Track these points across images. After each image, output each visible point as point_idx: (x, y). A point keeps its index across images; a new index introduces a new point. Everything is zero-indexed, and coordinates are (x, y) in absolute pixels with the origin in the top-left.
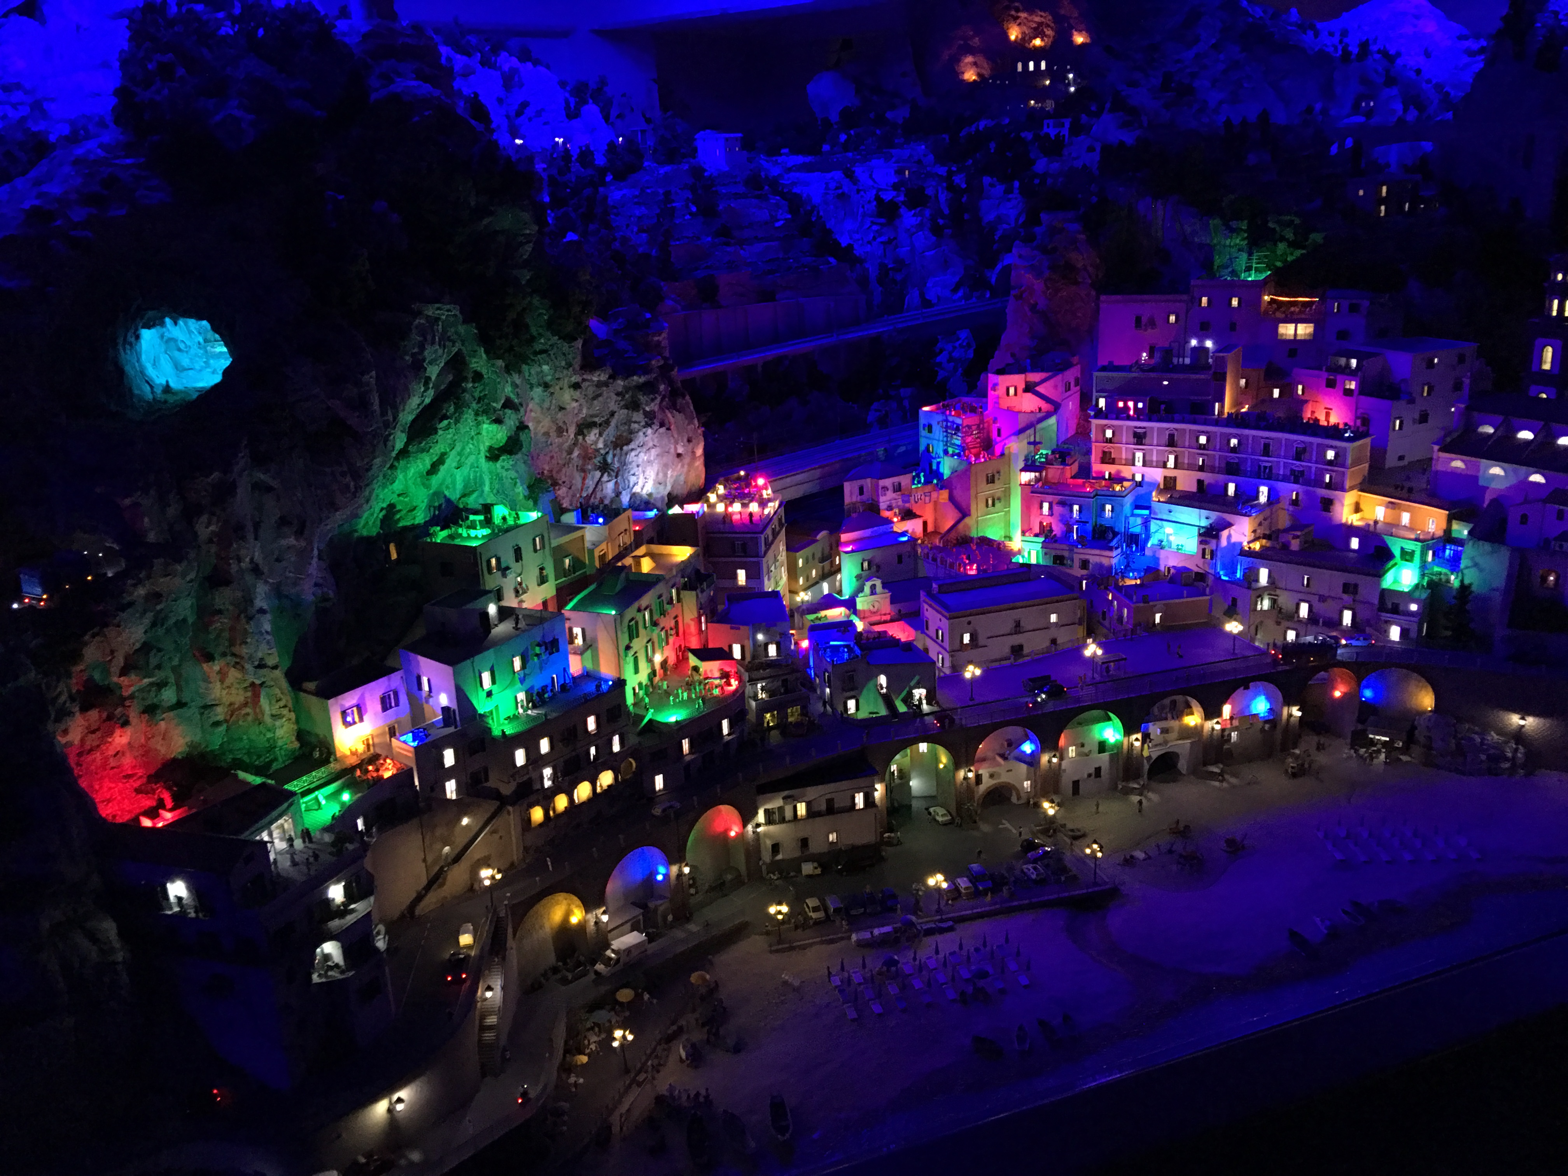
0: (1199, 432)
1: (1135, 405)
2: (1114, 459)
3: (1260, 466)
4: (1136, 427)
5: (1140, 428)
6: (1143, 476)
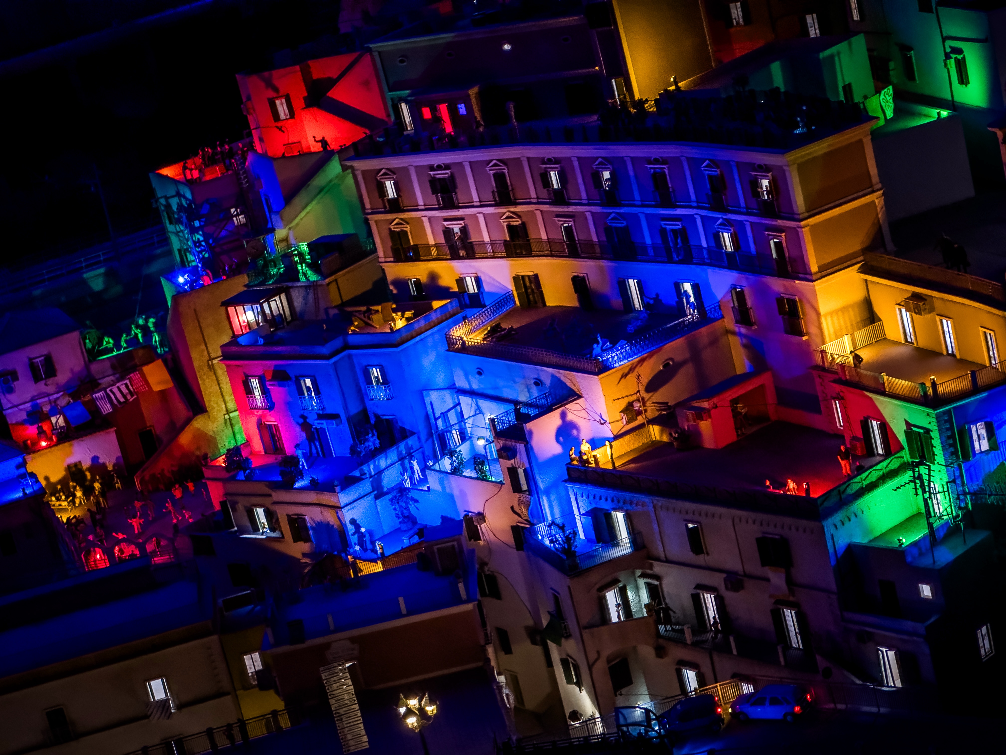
0: (543, 161)
1: (453, 111)
2: (415, 248)
3: (663, 231)
4: (432, 168)
5: (439, 167)
6: (478, 281)
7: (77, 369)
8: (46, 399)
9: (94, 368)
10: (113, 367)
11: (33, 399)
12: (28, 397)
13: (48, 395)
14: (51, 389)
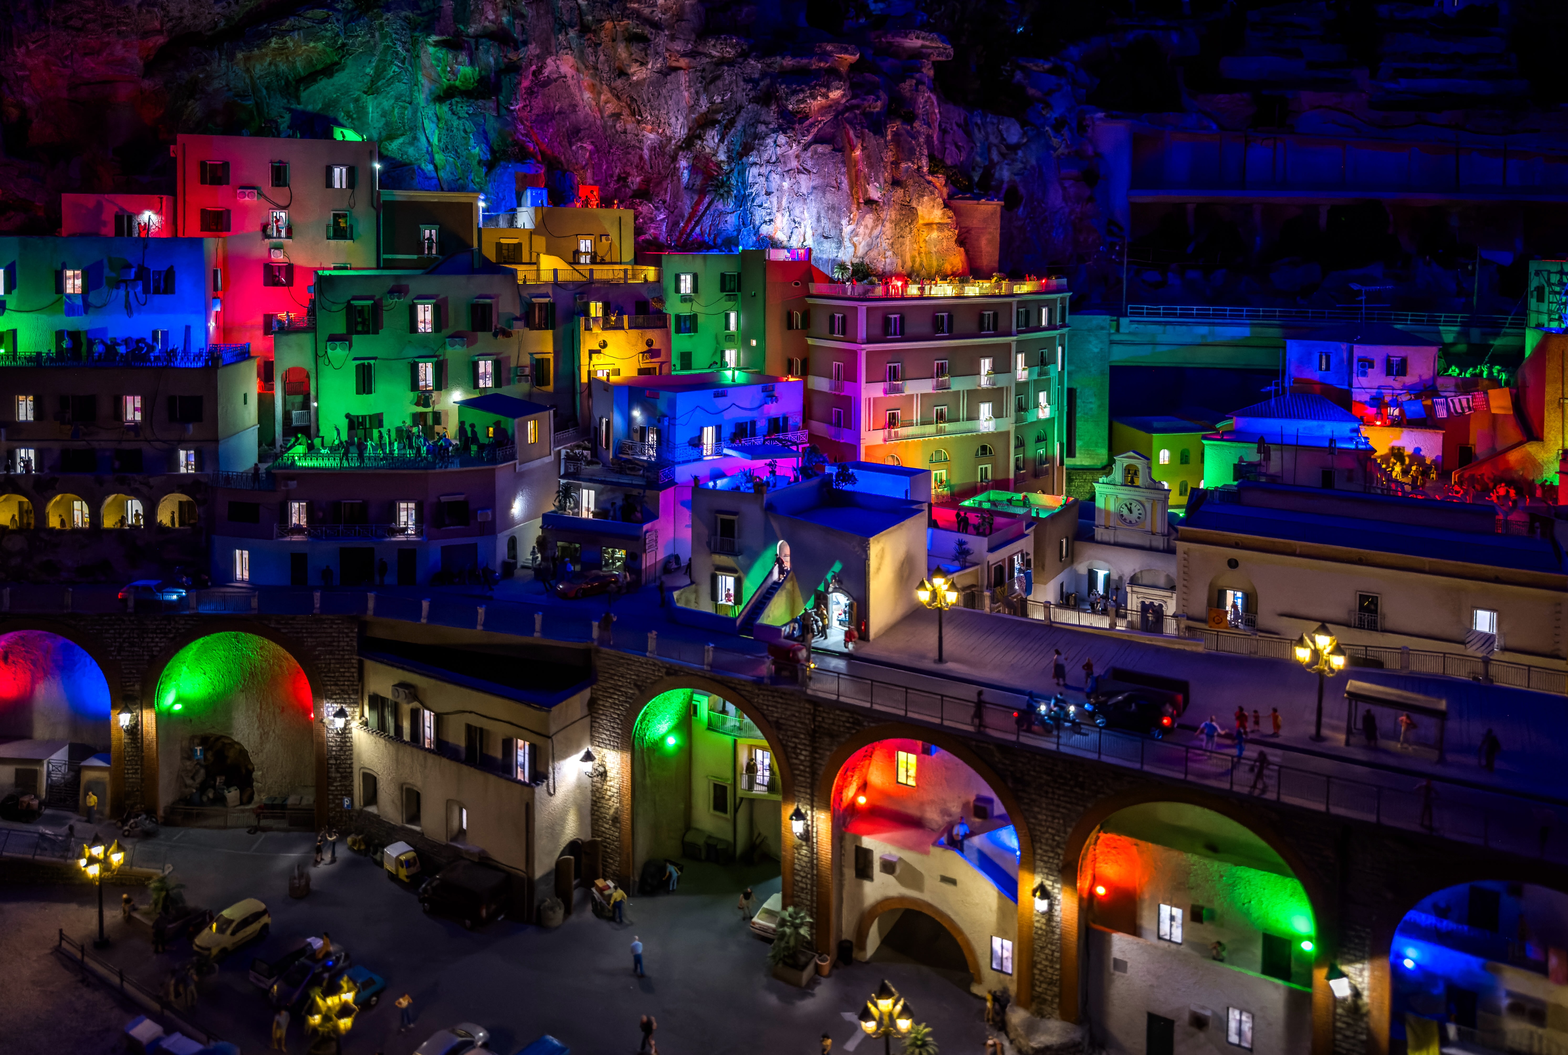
7: (1425, 377)
8: (1391, 391)
9: (1440, 382)
10: (1457, 386)
11: (1379, 388)
12: (1376, 384)
13: (1393, 389)
14: (1397, 385)
